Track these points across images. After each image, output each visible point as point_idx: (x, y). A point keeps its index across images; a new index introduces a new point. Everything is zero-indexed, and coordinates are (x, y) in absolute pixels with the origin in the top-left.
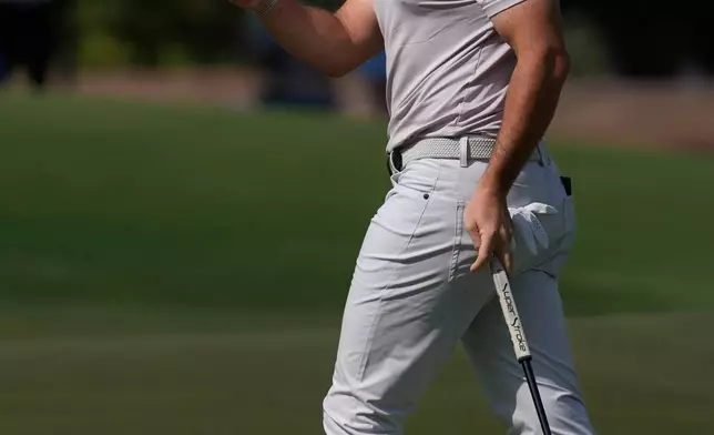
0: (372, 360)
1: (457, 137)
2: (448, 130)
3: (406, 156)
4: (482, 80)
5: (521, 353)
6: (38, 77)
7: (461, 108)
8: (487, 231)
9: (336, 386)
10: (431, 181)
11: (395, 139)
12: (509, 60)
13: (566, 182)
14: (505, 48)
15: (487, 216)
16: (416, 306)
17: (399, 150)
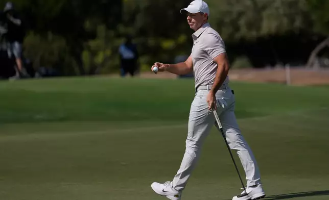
0: (194, 133)
1: (206, 85)
2: (205, 84)
3: (198, 89)
4: (211, 73)
5: (220, 128)
6: (132, 74)
7: (207, 79)
8: (211, 102)
9: (188, 138)
10: (202, 95)
11: (196, 86)
12: (217, 67)
13: (233, 91)
14: (216, 65)
15: (211, 99)
16: (202, 121)
17: (197, 88)
